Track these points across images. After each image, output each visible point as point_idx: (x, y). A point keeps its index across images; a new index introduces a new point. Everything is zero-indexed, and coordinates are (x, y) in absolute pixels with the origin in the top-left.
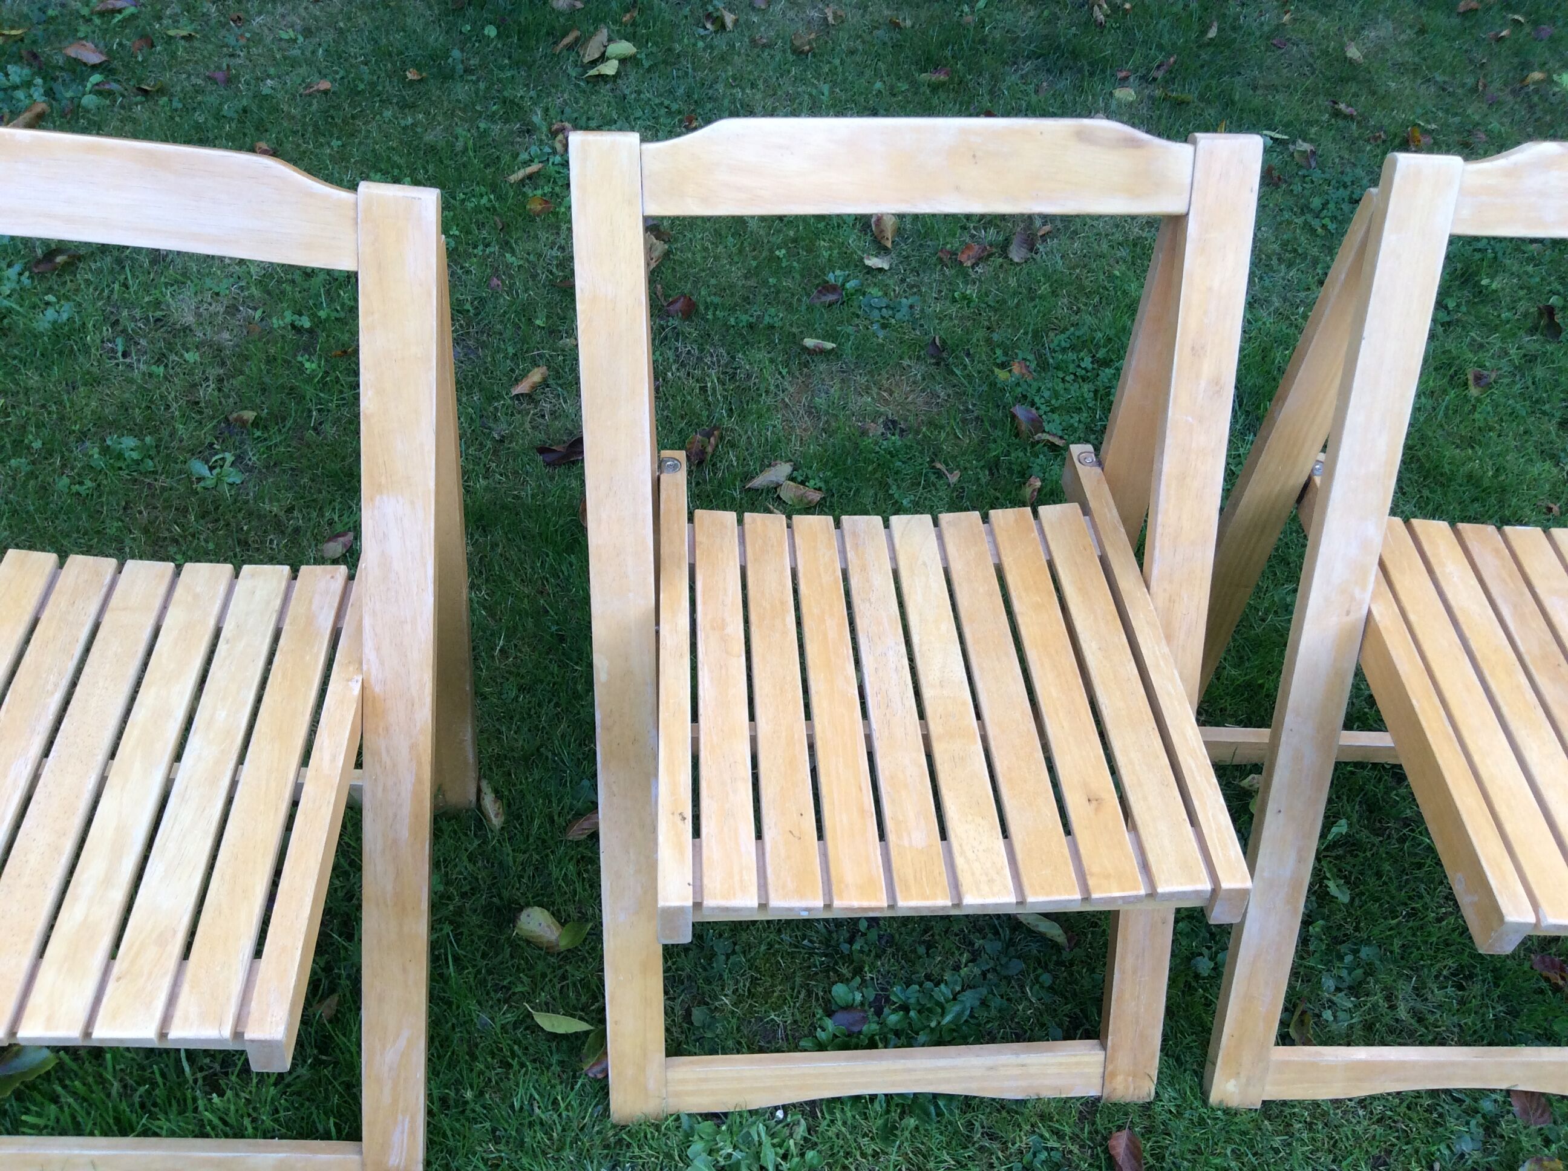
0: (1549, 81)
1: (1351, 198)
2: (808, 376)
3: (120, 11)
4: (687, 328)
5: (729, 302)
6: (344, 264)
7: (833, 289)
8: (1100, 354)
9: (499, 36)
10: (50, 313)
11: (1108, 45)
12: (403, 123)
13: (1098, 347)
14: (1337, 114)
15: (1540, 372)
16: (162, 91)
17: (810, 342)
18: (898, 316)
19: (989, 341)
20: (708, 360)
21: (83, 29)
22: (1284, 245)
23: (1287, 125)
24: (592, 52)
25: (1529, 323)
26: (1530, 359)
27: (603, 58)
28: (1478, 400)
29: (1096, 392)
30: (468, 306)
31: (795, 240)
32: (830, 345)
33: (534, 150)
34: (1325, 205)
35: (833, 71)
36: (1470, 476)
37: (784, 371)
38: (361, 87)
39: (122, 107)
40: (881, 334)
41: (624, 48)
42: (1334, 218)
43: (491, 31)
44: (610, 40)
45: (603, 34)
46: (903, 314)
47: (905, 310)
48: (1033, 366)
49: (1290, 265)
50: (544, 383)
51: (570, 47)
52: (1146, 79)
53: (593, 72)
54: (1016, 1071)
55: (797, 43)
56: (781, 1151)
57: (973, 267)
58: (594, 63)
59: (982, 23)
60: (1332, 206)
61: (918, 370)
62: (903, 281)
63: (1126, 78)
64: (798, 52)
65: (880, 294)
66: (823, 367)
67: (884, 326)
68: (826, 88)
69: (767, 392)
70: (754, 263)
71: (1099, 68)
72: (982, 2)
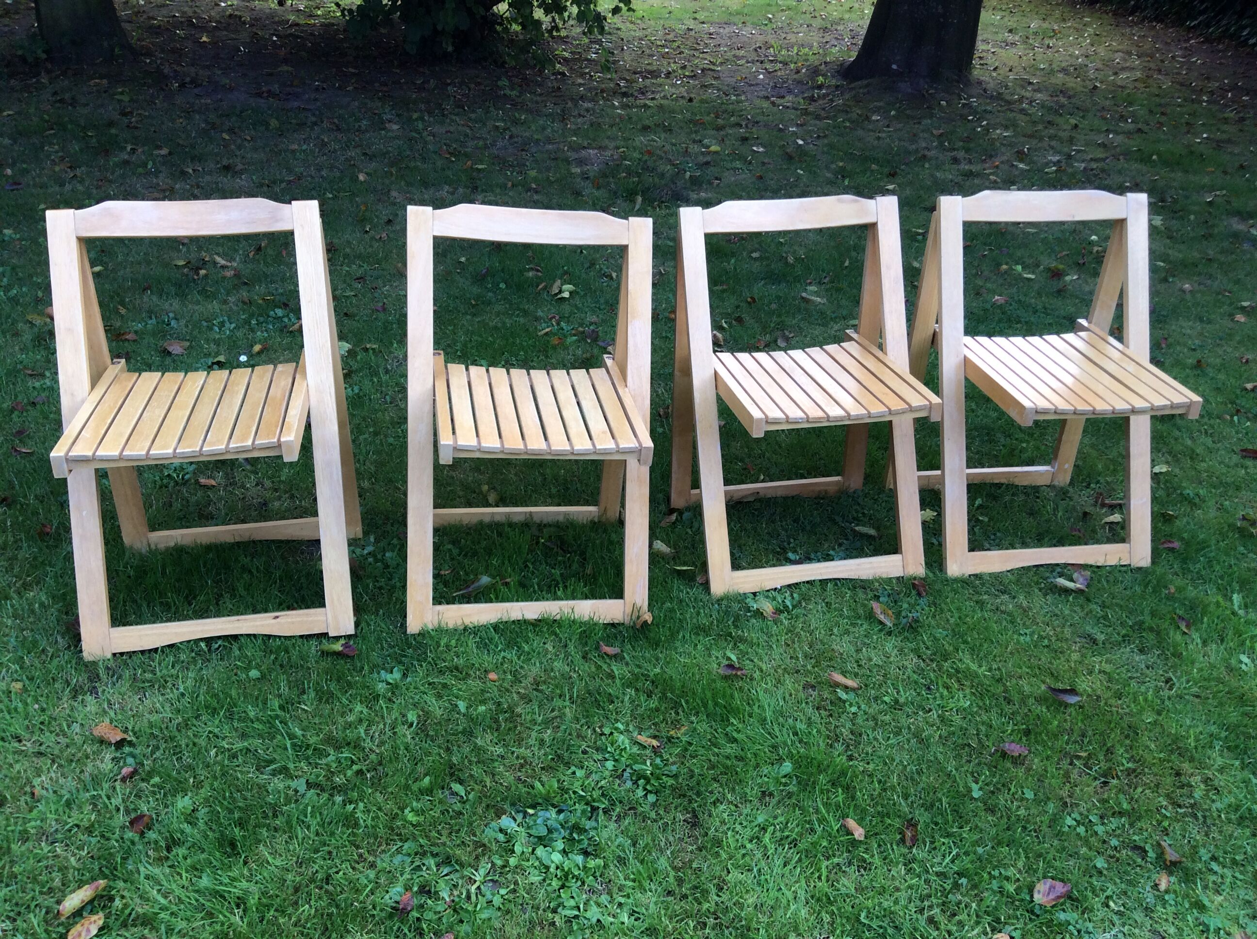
6: (624, 243)
9: (507, 287)
11: (799, 271)
24: (555, 290)
27: (560, 292)
41: (568, 287)
43: (502, 286)
44: (562, 285)
45: (558, 282)
51: (545, 288)
52: (820, 283)
53: (558, 297)
54: (869, 566)
58: (556, 294)
59: (735, 268)
63: (811, 283)
71: (797, 279)
72: (733, 261)
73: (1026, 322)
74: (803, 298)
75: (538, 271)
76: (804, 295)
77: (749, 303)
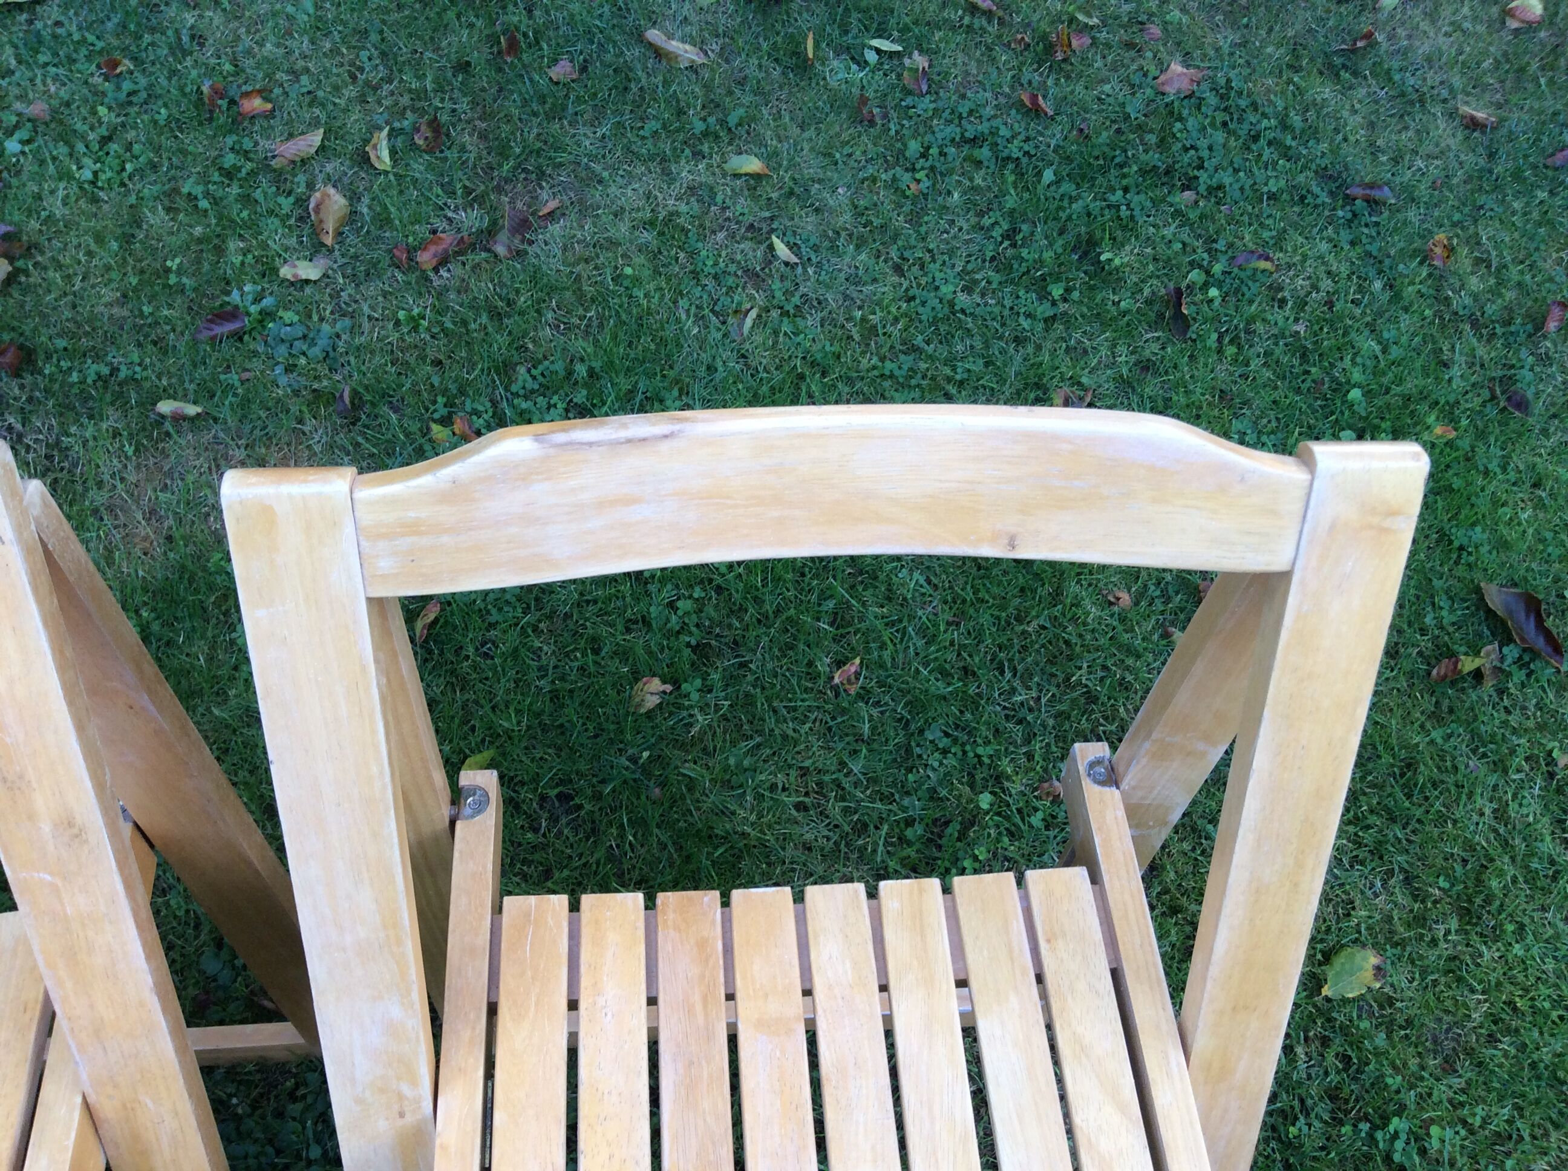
1: (962, 137)
7: (232, 314)
17: (165, 407)
18: (314, 351)
22: (860, 214)
23: (903, 29)
25: (1153, 313)
31: (199, 241)
32: (192, 410)
34: (924, 151)
37: (131, 451)
40: (283, 380)
42: (933, 170)
46: (322, 349)
47: (325, 342)
57: (436, 270)
60: (934, 151)
61: (320, 437)
65: (296, 318)
67: (289, 369)
74: (650, 45)
76: (654, 35)
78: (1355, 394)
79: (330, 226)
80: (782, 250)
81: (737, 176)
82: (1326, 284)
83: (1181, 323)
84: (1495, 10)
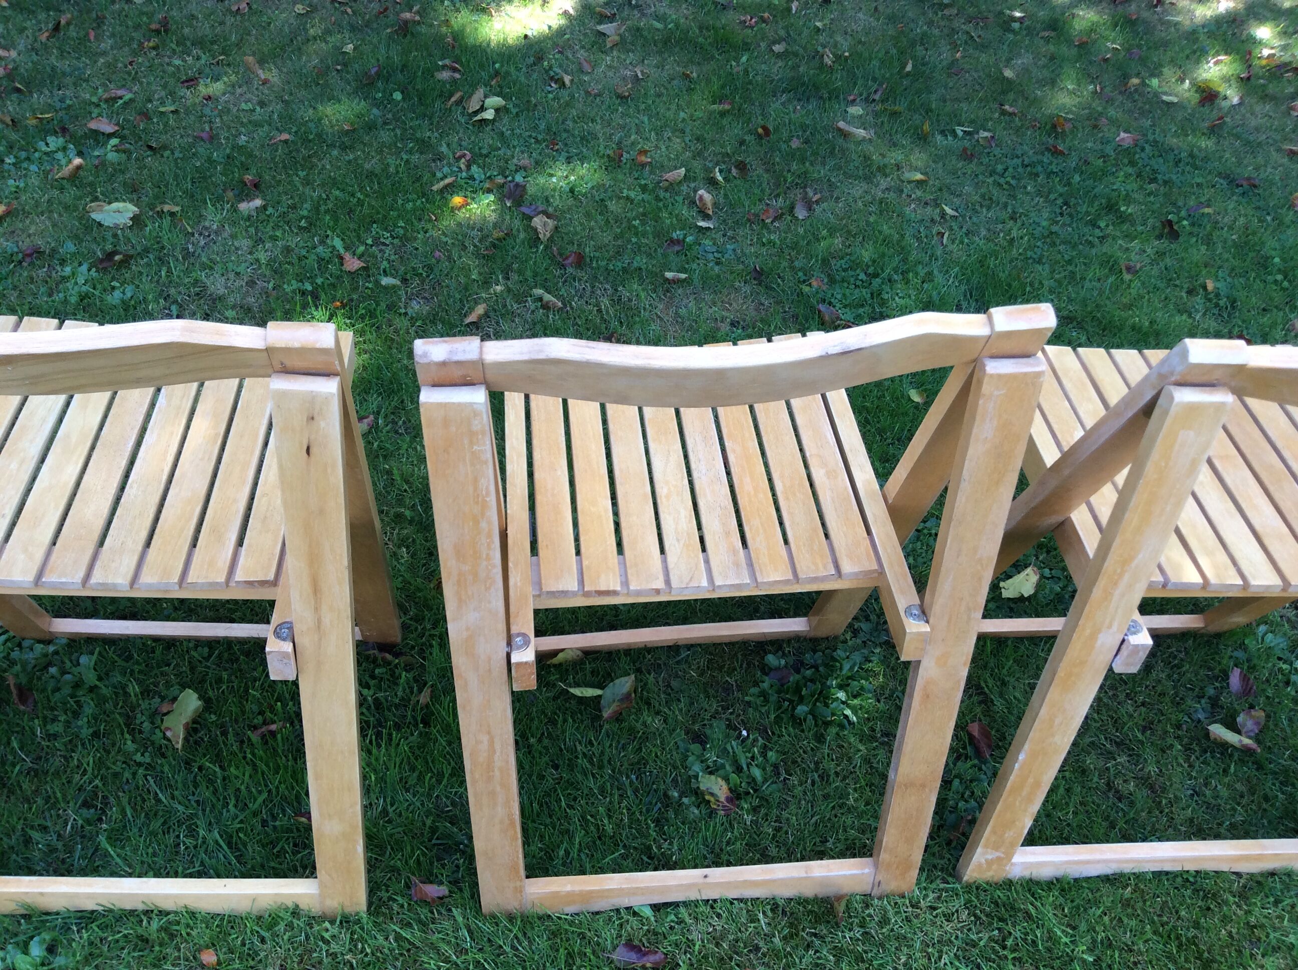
0: (1143, 84)
1: (1022, 164)
2: (671, 298)
3: (121, 98)
4: (580, 274)
5: (606, 255)
7: (678, 242)
8: (871, 270)
9: (404, 99)
10: (117, 294)
11: (838, 80)
12: (347, 158)
13: (868, 266)
14: (1004, 113)
15: (1168, 261)
16: (165, 147)
17: (669, 275)
18: (726, 256)
19: (792, 268)
20: (599, 292)
21: (96, 111)
22: (983, 196)
23: (972, 122)
24: (474, 105)
25: (1157, 232)
26: (1161, 254)
27: (482, 109)
28: (1130, 281)
29: (872, 294)
30: (420, 271)
31: (644, 214)
32: (683, 276)
33: (446, 170)
34: (1006, 170)
35: (648, 108)
36: (1133, 328)
37: (654, 296)
38: (311, 137)
39: (137, 159)
40: (717, 268)
41: (495, 101)
42: (1013, 177)
43: (398, 96)
44: (486, 97)
45: (480, 93)
46: (729, 255)
47: (730, 252)
48: (826, 280)
49: (989, 209)
50: (486, 315)
51: (459, 102)
52: (868, 101)
53: (478, 117)
55: (619, 91)
56: (750, 755)
57: (772, 223)
58: (476, 113)
59: (746, 72)
60: (1010, 170)
61: (747, 289)
62: (724, 236)
63: (854, 100)
64: (620, 97)
65: (711, 244)
66: (680, 291)
67: (717, 264)
68: (646, 119)
69: (645, 309)
70: (619, 231)
71: (834, 95)
72: (744, 59)
73: (1165, 183)
74: (840, 130)
75: (455, 70)
76: (841, 124)
77: (760, 137)
78: (1277, 260)
79: (710, 205)
80: (948, 210)
81: (910, 182)
82: (1242, 220)
83: (1174, 235)
84: (1283, 107)
